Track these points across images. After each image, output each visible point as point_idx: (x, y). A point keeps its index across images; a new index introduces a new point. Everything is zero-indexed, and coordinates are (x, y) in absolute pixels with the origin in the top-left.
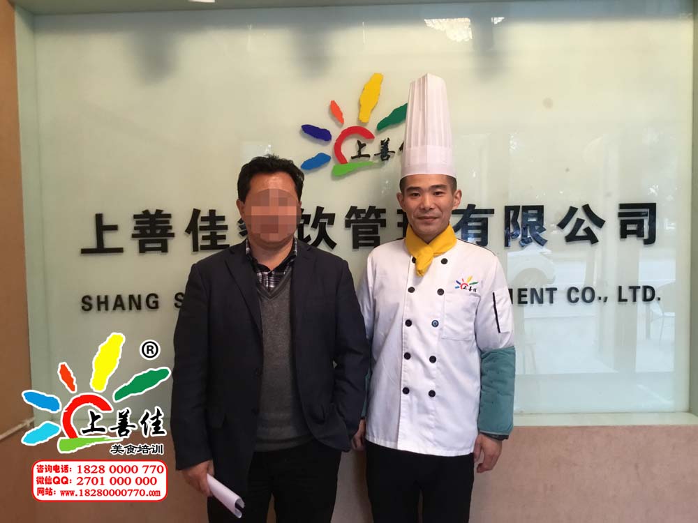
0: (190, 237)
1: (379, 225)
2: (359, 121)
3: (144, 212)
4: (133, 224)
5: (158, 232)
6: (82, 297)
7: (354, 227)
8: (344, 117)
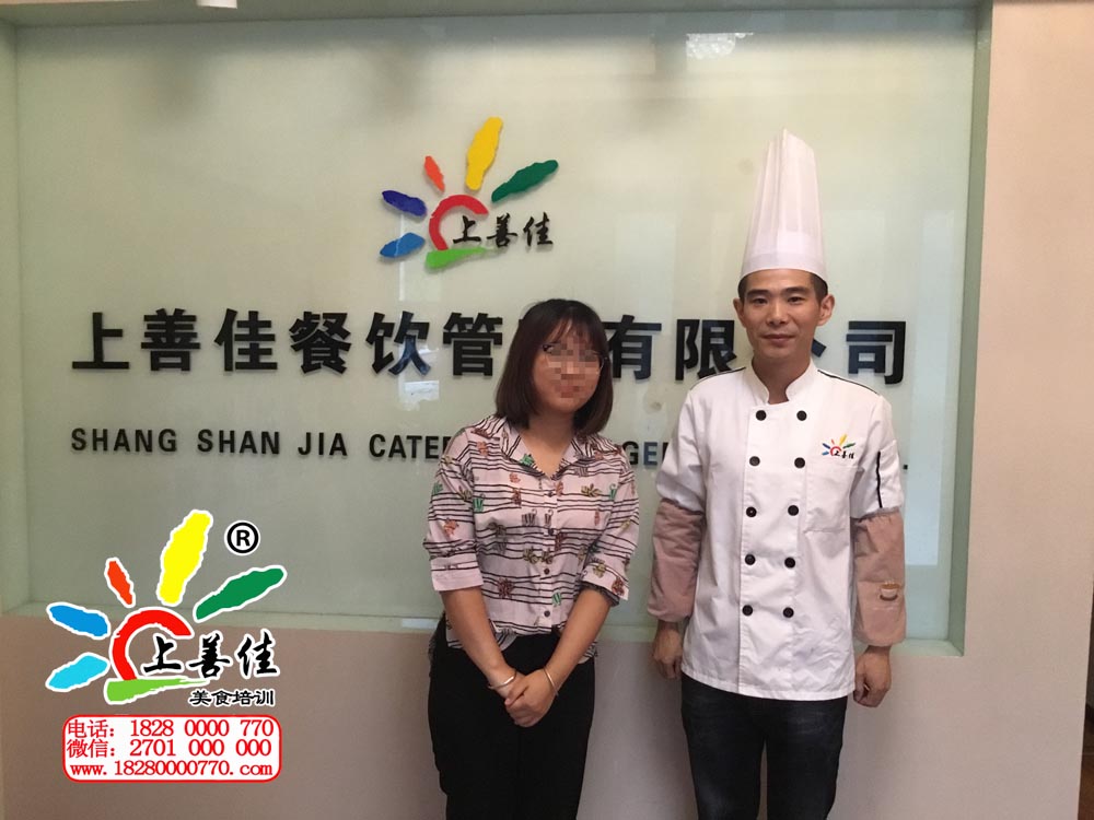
0: (223, 348)
1: (492, 341)
2: (467, 188)
3: (157, 311)
4: (142, 328)
5: (178, 340)
6: (72, 430)
7: (456, 343)
8: (445, 181)
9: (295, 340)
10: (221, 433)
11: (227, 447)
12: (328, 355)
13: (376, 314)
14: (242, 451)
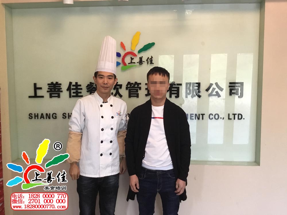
1: (138, 89)
2: (131, 49)
3: (51, 83)
4: (47, 87)
5: (57, 90)
6: (29, 113)
7: (129, 90)
8: (126, 48)
9: (87, 90)
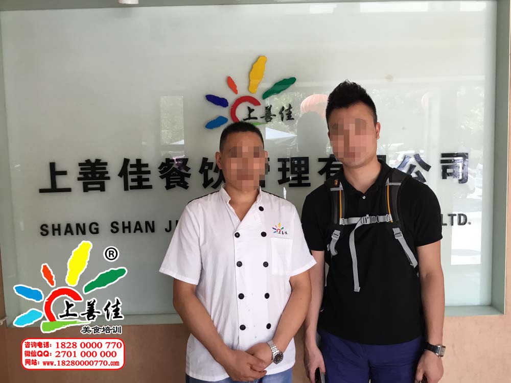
2: (249, 91)
3: (86, 161)
4: (78, 169)
5: (98, 175)
6: (40, 225)
8: (237, 89)
9: (161, 174)
10: (123, 223)
11: (127, 230)
12: (179, 180)
13: (204, 158)
14: (135, 232)
